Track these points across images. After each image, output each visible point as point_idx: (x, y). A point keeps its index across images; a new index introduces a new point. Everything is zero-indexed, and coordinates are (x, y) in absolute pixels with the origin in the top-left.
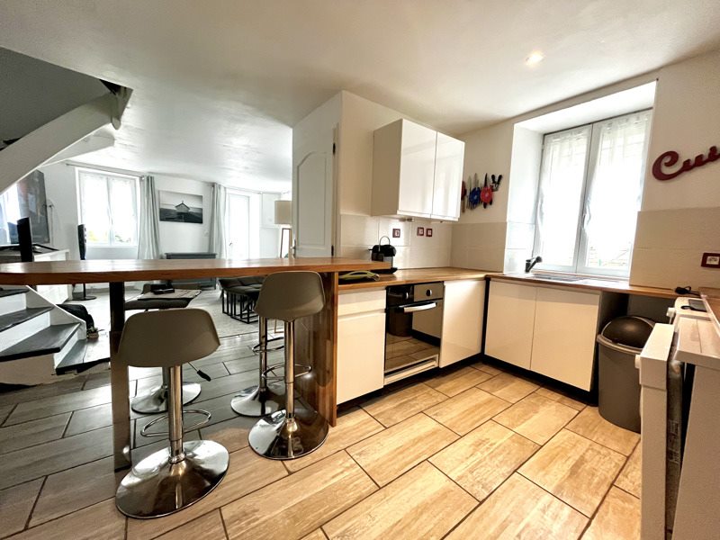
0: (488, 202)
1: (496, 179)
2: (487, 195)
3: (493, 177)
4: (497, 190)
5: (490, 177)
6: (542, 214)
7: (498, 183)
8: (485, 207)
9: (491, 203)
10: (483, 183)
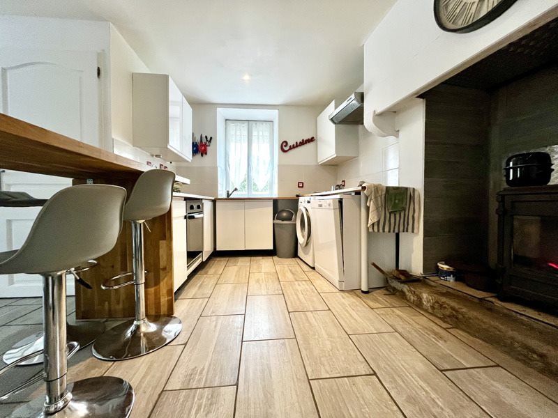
0: (204, 153)
1: (209, 139)
2: (203, 148)
3: (206, 137)
4: (209, 146)
5: (204, 137)
6: (229, 165)
7: (210, 141)
8: (202, 155)
9: (206, 154)
10: (199, 139)
